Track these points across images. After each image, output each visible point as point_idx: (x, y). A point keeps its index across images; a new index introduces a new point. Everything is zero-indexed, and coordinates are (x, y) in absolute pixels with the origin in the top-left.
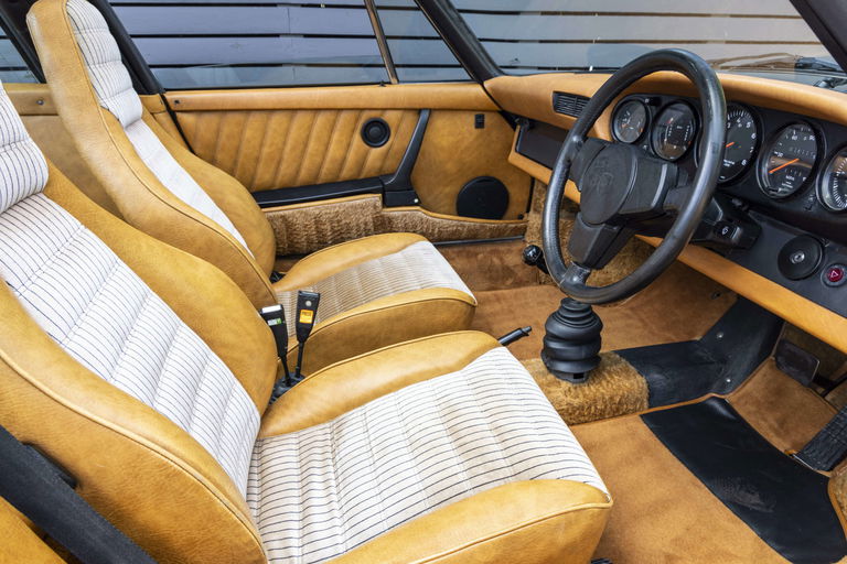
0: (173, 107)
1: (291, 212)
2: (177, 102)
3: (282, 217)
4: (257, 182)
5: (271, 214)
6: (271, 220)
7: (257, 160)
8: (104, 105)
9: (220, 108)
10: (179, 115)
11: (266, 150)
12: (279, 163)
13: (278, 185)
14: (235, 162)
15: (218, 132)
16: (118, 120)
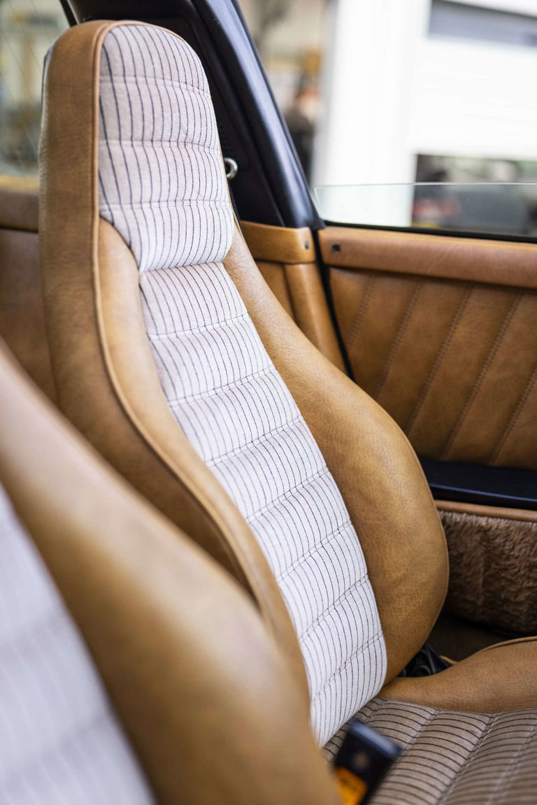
0: (328, 257)
1: (503, 523)
2: (336, 248)
3: (484, 531)
4: (458, 441)
5: (456, 517)
6: (452, 532)
7: (469, 393)
8: (107, 214)
9: (413, 270)
10: (335, 275)
11: (491, 375)
12: (514, 409)
13: (500, 459)
14: (422, 390)
15: (401, 319)
16: (129, 247)
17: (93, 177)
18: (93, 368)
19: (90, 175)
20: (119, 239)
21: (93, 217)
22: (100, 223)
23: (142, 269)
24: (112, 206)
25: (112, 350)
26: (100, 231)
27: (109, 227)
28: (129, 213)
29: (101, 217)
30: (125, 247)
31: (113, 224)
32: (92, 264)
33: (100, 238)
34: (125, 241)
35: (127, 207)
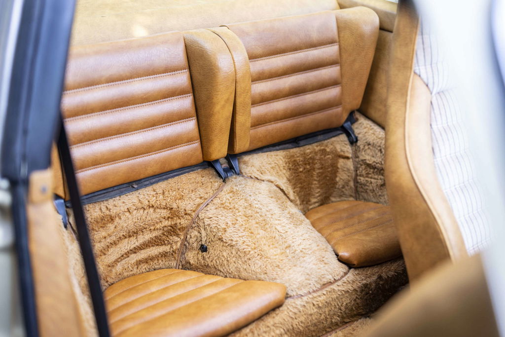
8: (417, 71)
16: (427, 86)
17: (413, 54)
18: (400, 145)
19: (411, 52)
20: (422, 83)
21: (411, 72)
22: (414, 76)
23: (433, 94)
24: (420, 68)
25: (409, 137)
26: (413, 80)
27: (418, 77)
28: (429, 69)
29: (415, 73)
30: (425, 86)
31: (420, 76)
32: (407, 95)
33: (413, 83)
34: (424, 83)
35: (429, 67)
